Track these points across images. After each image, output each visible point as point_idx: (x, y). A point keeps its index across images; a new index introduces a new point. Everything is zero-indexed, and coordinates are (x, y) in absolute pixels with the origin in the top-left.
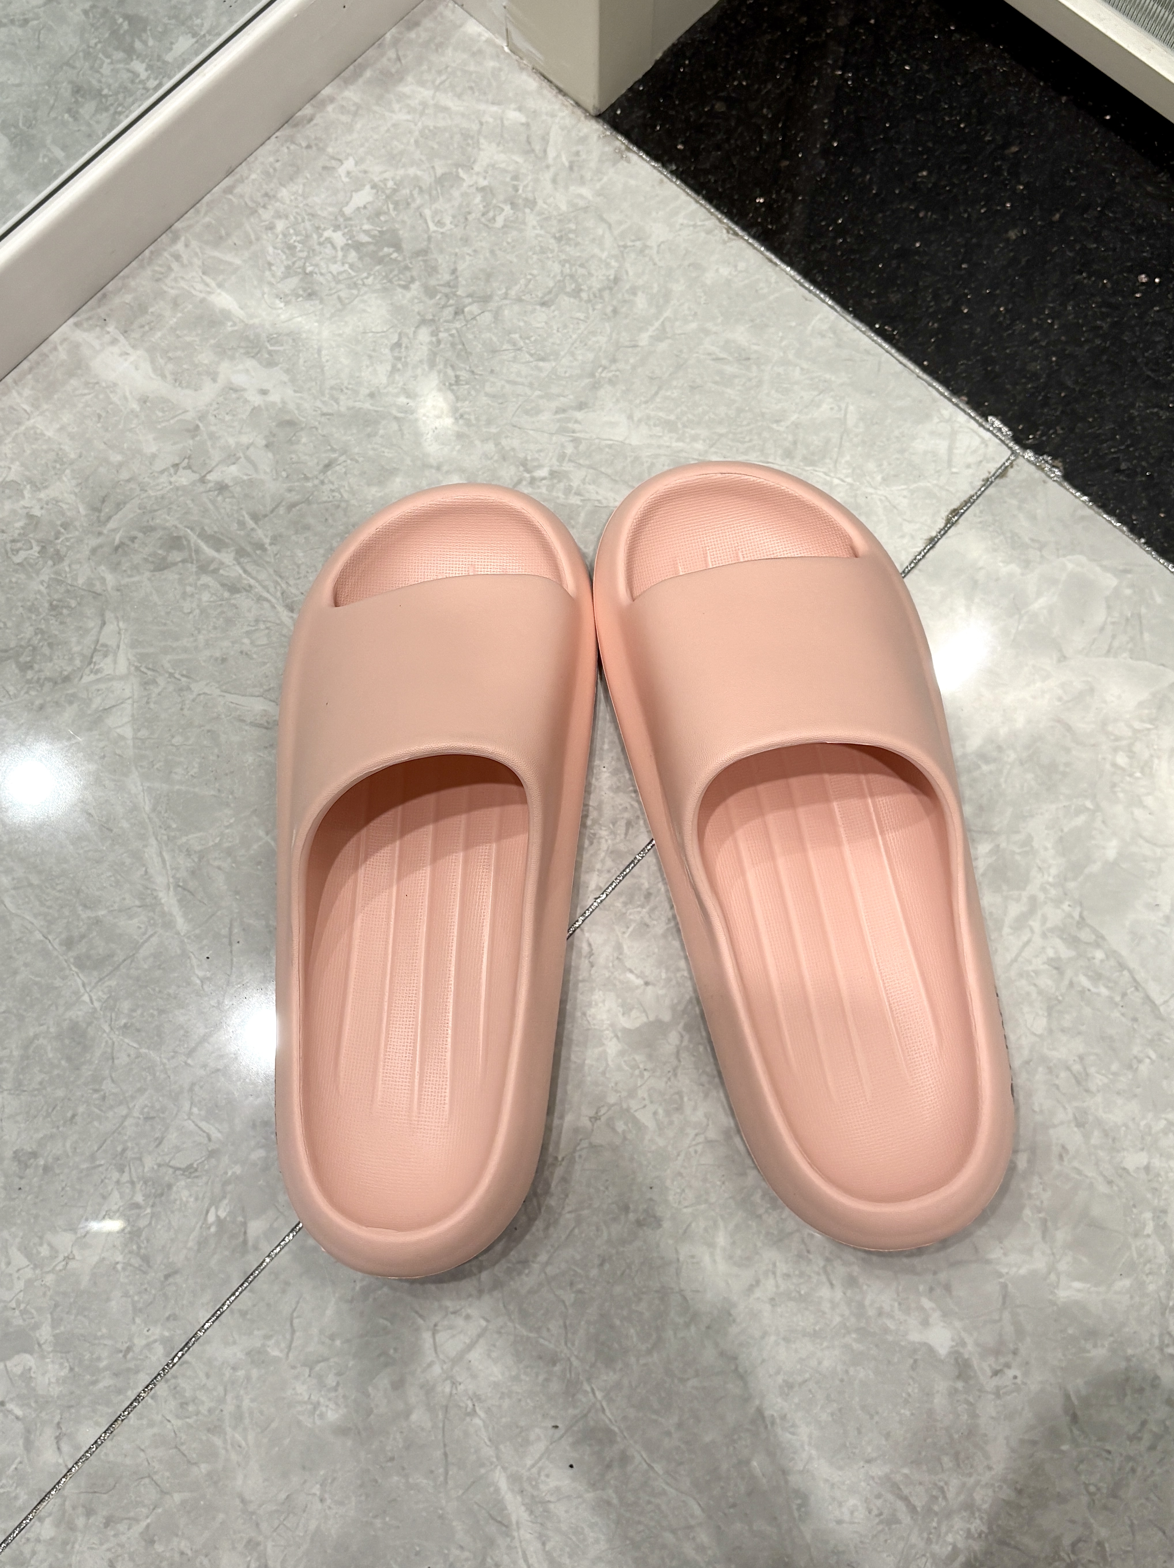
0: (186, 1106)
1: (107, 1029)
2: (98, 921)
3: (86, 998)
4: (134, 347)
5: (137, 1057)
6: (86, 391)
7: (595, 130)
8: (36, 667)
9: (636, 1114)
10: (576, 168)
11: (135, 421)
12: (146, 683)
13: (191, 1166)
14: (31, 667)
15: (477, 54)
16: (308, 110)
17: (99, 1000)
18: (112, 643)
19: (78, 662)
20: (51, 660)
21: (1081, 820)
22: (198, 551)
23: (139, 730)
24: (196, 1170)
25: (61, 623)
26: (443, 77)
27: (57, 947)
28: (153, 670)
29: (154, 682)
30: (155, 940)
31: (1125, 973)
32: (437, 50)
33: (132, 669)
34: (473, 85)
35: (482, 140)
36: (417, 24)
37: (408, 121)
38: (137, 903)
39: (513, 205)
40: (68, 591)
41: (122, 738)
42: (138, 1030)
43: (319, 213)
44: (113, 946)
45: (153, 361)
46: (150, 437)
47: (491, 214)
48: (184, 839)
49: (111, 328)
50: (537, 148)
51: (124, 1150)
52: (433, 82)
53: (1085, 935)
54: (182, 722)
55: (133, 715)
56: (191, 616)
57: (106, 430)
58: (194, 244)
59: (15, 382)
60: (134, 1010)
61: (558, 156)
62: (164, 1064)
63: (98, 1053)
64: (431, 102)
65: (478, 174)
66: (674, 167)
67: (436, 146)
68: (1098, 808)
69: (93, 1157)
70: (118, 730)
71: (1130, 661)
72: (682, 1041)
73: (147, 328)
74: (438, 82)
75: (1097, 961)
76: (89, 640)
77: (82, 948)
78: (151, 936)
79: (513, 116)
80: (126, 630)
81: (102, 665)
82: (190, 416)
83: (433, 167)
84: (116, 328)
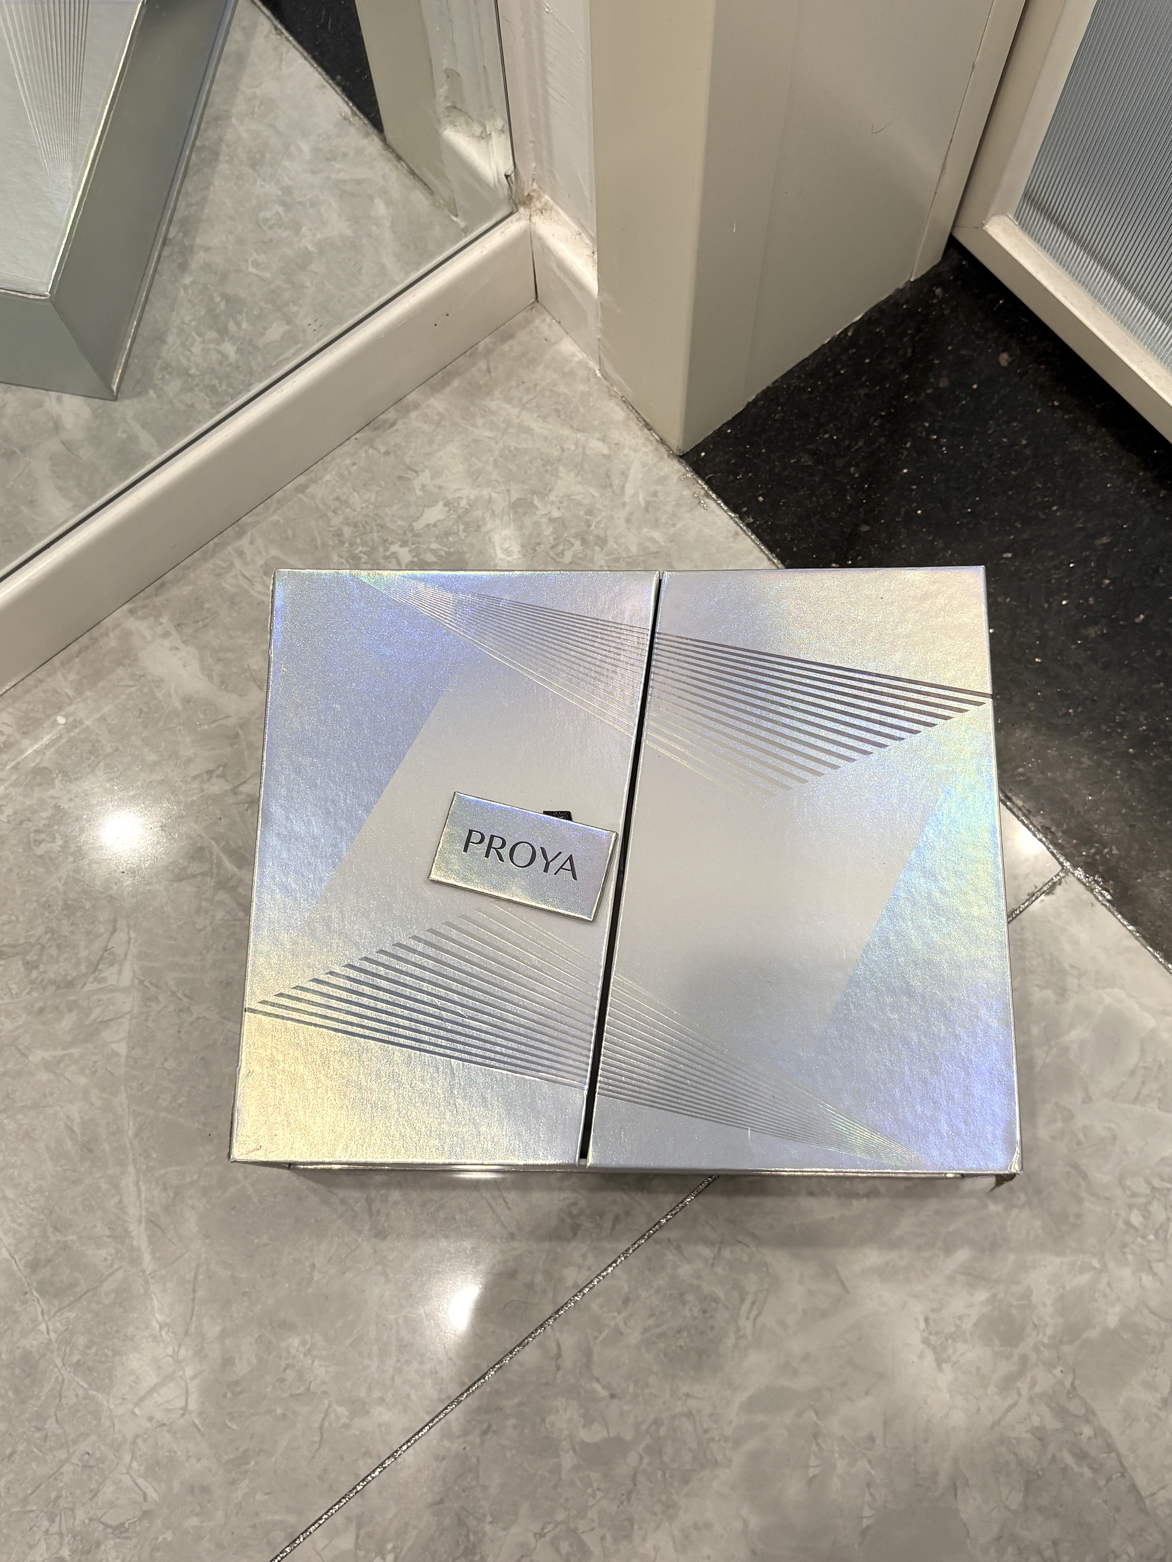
0: (127, 1458)
1: (60, 1365)
2: (65, 1247)
3: (43, 1327)
4: (185, 642)
5: (85, 1399)
6: (131, 683)
7: (676, 470)
8: (42, 968)
9: (584, 1537)
10: (650, 508)
11: (175, 721)
12: (148, 999)
13: (122, 1525)
14: (37, 967)
15: (569, 375)
16: (391, 415)
17: (55, 1332)
18: (120, 951)
19: (83, 968)
20: (57, 962)
21: (1084, 1279)
22: (219, 865)
23: (133, 1048)
24: (127, 1530)
25: (72, 924)
26: (531, 396)
27: (21, 1268)
28: (157, 987)
29: (156, 999)
30: (120, 1275)
31: (1113, 1454)
32: (528, 366)
33: (136, 982)
34: (560, 407)
35: (561, 468)
36: (511, 336)
37: (489, 437)
38: (108, 1233)
39: (584, 541)
40: (85, 892)
41: (117, 1055)
42: (90, 1369)
43: (389, 525)
44: (77, 1275)
45: (202, 660)
46: (188, 740)
47: (561, 548)
48: (162, 1172)
49: (164, 620)
50: (616, 482)
51: (58, 1497)
52: (520, 399)
53: (1074, 1407)
54: (178, 1045)
55: (129, 1031)
56: (202, 933)
57: (146, 727)
58: (259, 542)
59: (63, 664)
60: (89, 1348)
61: (636, 494)
62: (110, 1410)
63: (46, 1389)
64: (516, 421)
65: (553, 503)
66: (751, 520)
67: (514, 468)
68: (1104, 1268)
69: (25, 1501)
70: (113, 1046)
71: (1158, 1113)
72: (640, 1463)
73: (201, 624)
74: (525, 400)
75: (1084, 1438)
76: (98, 945)
77: (45, 1273)
78: (117, 1270)
79: (596, 446)
80: (136, 940)
81: (106, 974)
82: (232, 721)
83: (509, 491)
84: (170, 620)
